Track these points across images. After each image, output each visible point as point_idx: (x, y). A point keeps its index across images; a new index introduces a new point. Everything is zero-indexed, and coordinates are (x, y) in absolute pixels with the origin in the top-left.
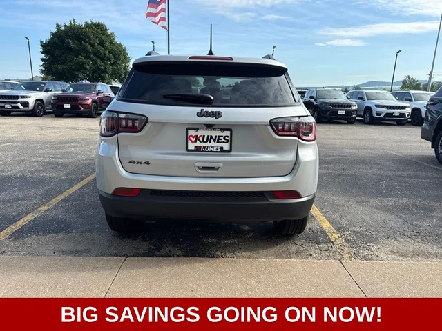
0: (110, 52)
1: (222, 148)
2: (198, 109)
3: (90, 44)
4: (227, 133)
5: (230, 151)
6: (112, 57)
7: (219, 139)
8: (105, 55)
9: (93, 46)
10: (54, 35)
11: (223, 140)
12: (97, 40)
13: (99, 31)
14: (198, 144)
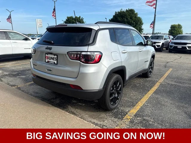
0: (134, 21)
1: (54, 62)
2: (46, 46)
3: (126, 18)
4: (56, 57)
5: (57, 64)
6: (135, 23)
7: (54, 59)
8: (131, 23)
9: (127, 19)
10: (114, 16)
11: (55, 59)
12: (129, 17)
13: (131, 13)
14: (48, 60)
